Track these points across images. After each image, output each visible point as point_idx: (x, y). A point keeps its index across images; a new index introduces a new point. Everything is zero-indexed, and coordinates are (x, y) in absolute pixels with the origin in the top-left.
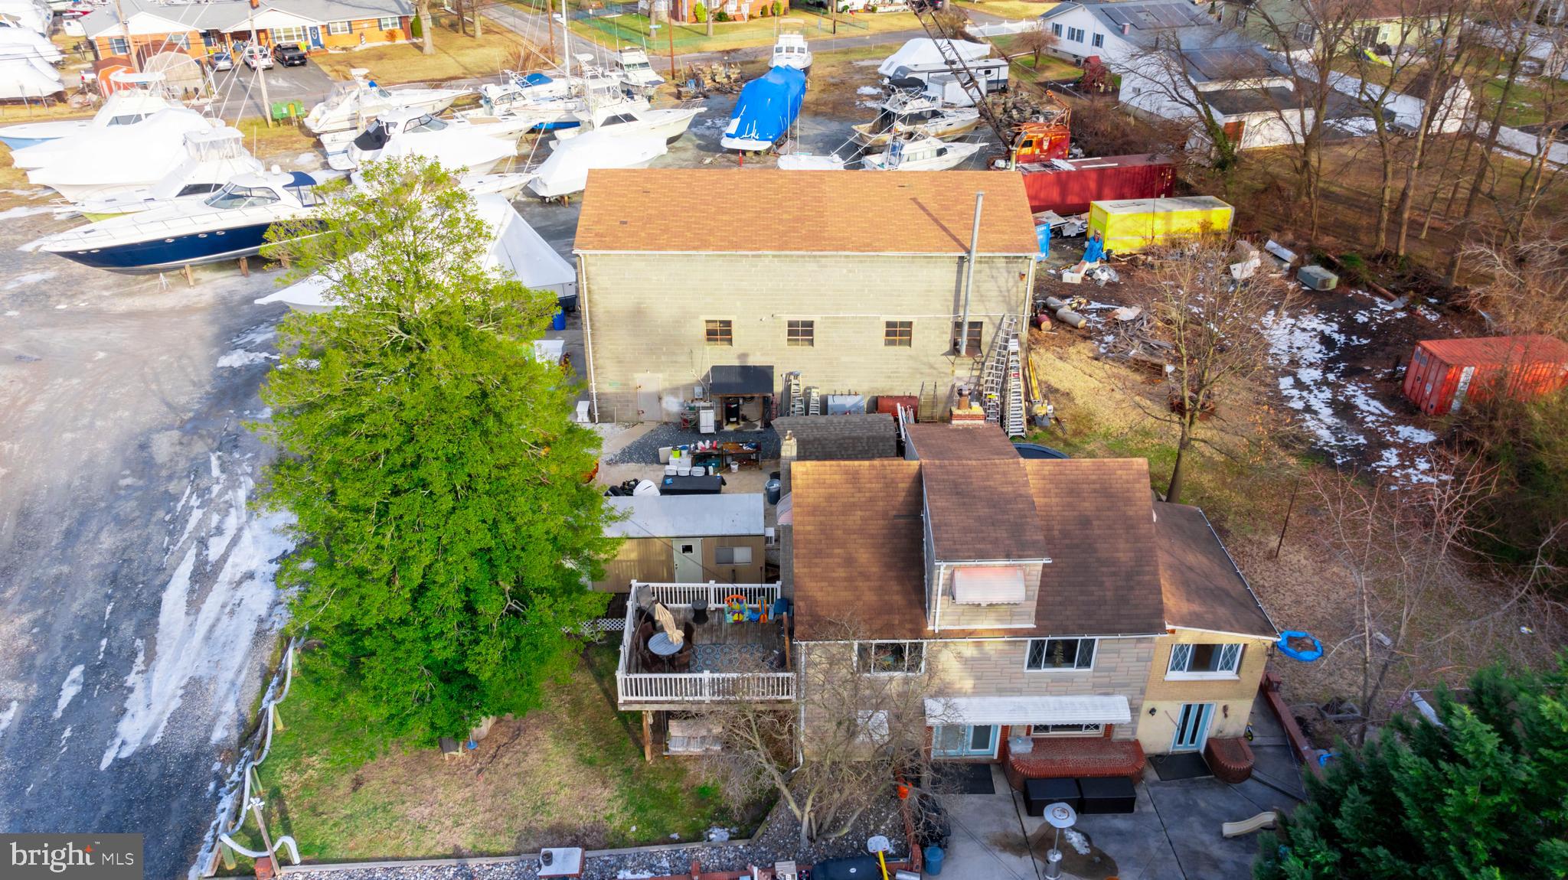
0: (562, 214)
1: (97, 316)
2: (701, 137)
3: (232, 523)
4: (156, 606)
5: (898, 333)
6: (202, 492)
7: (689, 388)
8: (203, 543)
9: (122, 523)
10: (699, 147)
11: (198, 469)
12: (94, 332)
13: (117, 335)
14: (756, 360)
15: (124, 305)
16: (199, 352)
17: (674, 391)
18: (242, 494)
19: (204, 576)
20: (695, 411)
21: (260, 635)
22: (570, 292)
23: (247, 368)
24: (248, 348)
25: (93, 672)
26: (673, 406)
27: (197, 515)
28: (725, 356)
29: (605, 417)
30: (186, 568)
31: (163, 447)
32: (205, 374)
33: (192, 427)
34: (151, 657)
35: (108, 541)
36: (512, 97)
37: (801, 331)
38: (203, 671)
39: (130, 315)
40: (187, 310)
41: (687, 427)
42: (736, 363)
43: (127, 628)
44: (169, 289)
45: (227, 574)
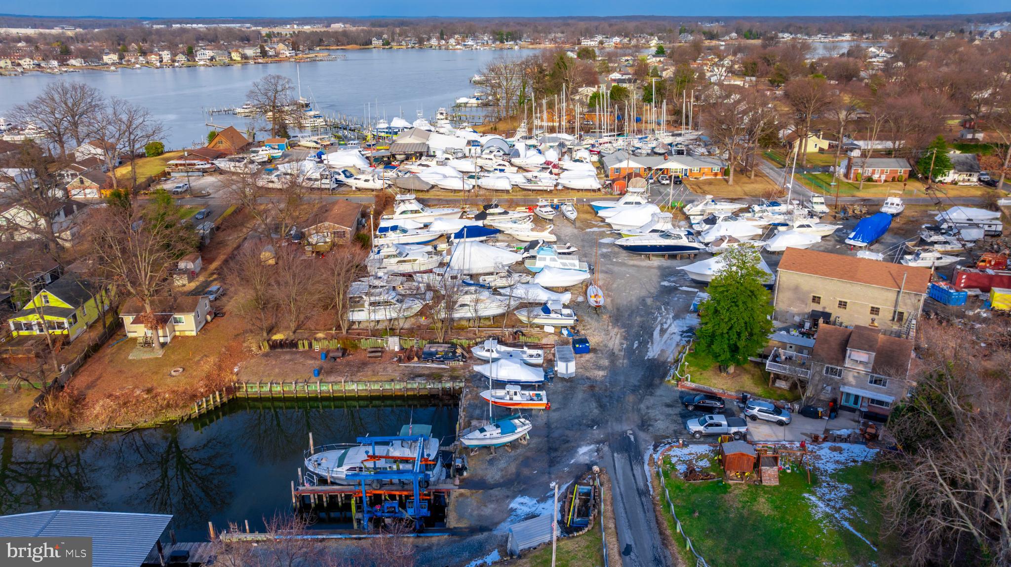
0: (774, 257)
1: (623, 264)
2: (839, 236)
3: (669, 322)
4: (652, 334)
5: (875, 311)
6: (661, 314)
7: (804, 314)
8: (662, 325)
9: (641, 316)
10: (837, 241)
11: (659, 309)
12: (623, 269)
13: (631, 271)
14: (827, 310)
15: (631, 263)
16: (655, 279)
17: (799, 315)
18: (671, 316)
19: (663, 331)
20: (804, 322)
21: (678, 345)
22: (772, 283)
23: (670, 287)
24: (669, 281)
25: (640, 343)
26: (797, 319)
27: (659, 319)
28: (818, 308)
29: (776, 319)
30: (659, 328)
31: (649, 301)
32: (658, 286)
33: (656, 298)
34: (652, 343)
35: (638, 319)
36: (763, 211)
37: (843, 305)
38: (664, 348)
39: (633, 266)
40: (650, 268)
41: (801, 325)
42: (821, 310)
43: (646, 337)
44: (643, 260)
45: (669, 331)
